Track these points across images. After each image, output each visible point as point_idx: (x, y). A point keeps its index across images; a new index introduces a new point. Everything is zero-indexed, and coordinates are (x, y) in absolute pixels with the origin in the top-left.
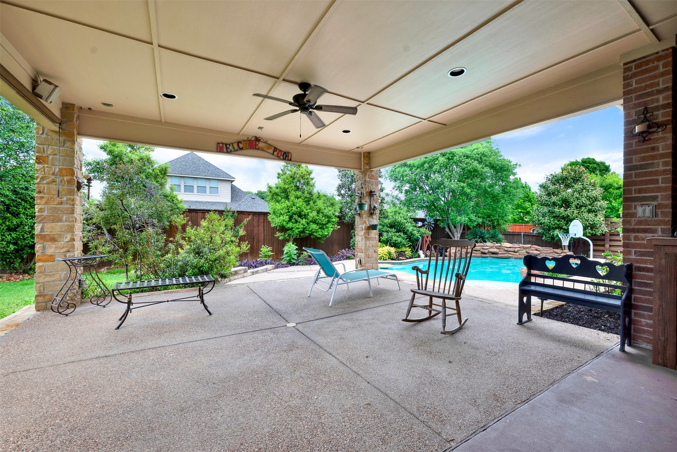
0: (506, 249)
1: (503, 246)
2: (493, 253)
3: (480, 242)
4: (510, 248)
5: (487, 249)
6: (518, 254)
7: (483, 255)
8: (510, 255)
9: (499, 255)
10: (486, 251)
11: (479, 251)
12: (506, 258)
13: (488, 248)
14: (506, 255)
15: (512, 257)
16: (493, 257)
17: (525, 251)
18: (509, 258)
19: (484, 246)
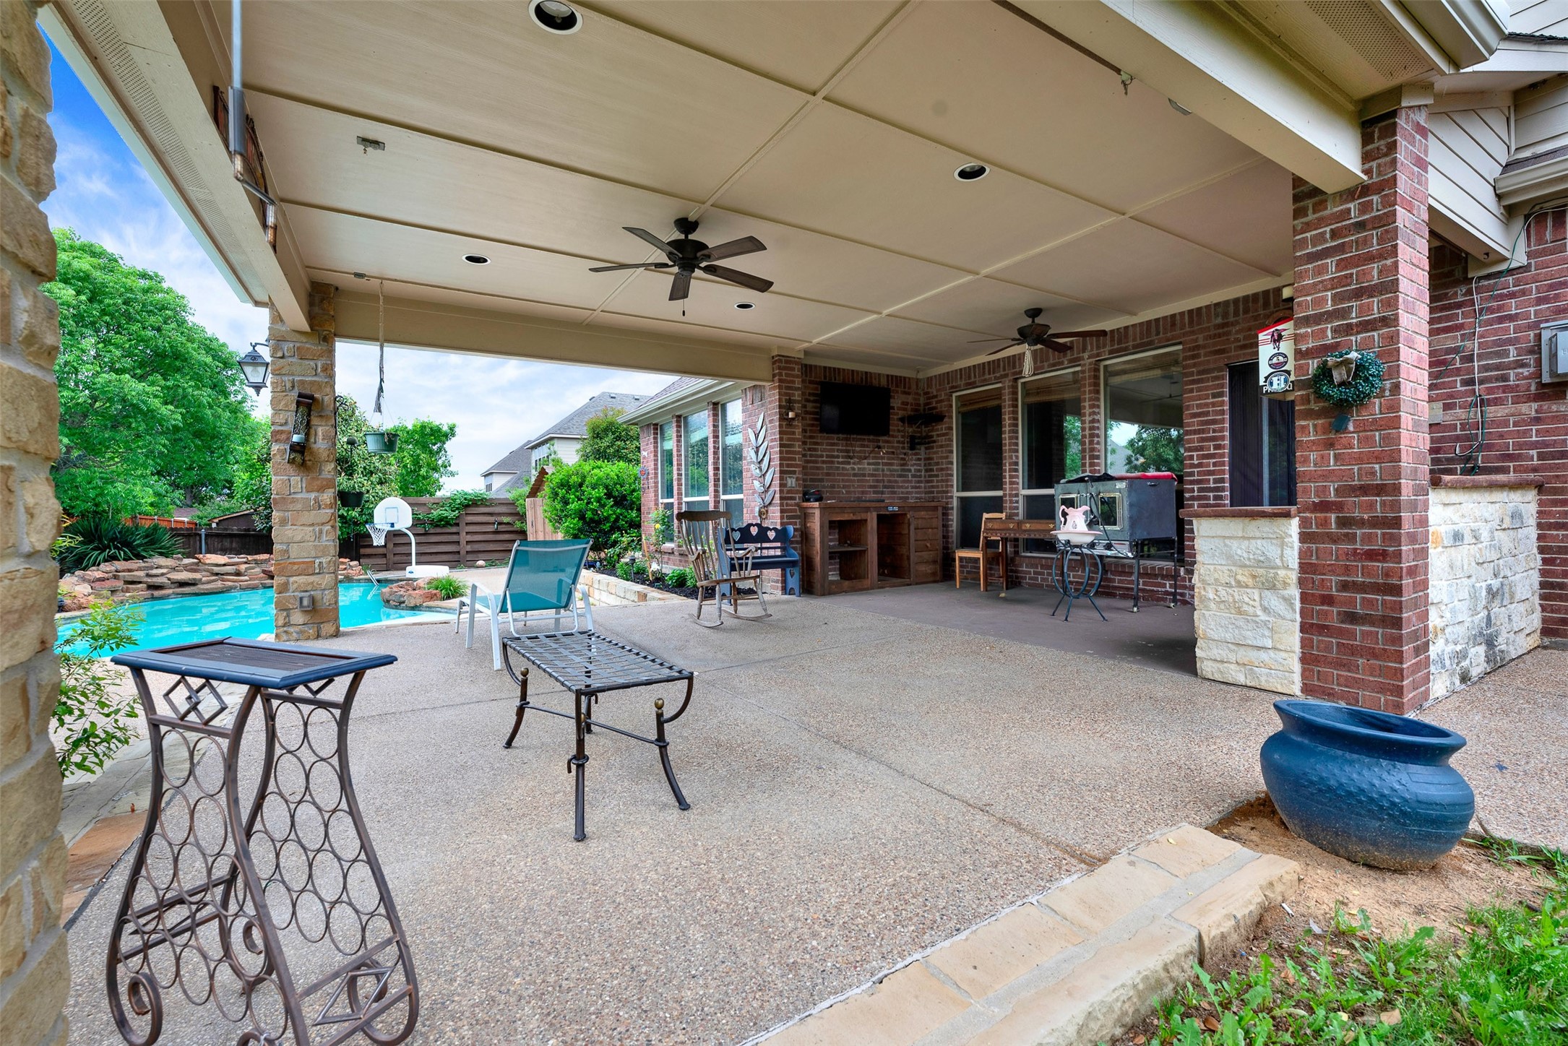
0: (216, 569)
1: (208, 562)
2: (182, 584)
3: (124, 560)
4: (224, 565)
5: (163, 574)
6: (246, 578)
7: (157, 593)
8: (230, 583)
9: (199, 586)
10: (163, 580)
11: (140, 582)
12: (222, 592)
13: (164, 571)
14: (219, 584)
15: (236, 587)
16: (184, 595)
17: (258, 570)
18: (228, 590)
19: (152, 568)
